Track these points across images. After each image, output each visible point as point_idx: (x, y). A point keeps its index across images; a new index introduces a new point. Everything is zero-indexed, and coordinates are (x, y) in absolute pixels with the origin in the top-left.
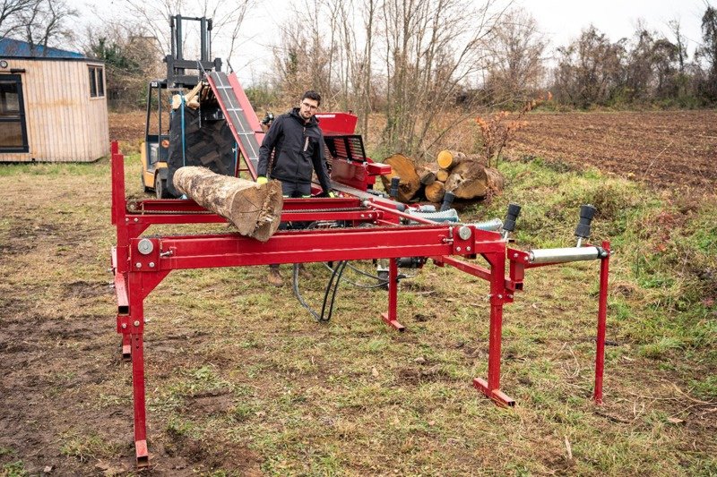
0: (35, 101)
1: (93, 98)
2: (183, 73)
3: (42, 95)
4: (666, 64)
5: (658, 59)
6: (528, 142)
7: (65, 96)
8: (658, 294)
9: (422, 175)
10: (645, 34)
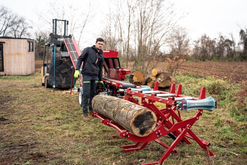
0: (7, 53)
1: (29, 52)
2: (57, 40)
3: (10, 51)
4: (229, 47)
5: (227, 45)
6: (185, 70)
7: (18, 51)
8: (243, 124)
9: (146, 78)
10: (222, 37)
